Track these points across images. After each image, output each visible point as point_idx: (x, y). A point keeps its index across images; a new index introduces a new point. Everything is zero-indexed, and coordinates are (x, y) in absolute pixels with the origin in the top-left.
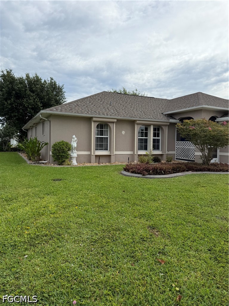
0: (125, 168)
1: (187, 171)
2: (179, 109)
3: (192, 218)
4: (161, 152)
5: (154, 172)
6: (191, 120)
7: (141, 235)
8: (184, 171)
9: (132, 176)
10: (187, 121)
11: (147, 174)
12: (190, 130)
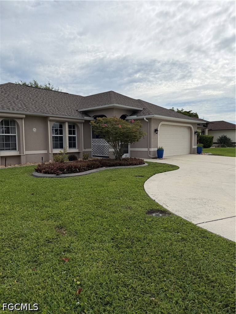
0: (36, 168)
1: (102, 167)
2: (93, 107)
3: (100, 211)
4: (78, 150)
5: (69, 171)
6: (104, 117)
7: (47, 237)
8: (98, 167)
9: (44, 177)
10: (100, 118)
11: (61, 174)
12: (103, 128)
